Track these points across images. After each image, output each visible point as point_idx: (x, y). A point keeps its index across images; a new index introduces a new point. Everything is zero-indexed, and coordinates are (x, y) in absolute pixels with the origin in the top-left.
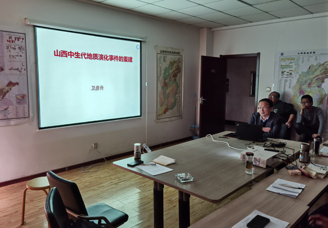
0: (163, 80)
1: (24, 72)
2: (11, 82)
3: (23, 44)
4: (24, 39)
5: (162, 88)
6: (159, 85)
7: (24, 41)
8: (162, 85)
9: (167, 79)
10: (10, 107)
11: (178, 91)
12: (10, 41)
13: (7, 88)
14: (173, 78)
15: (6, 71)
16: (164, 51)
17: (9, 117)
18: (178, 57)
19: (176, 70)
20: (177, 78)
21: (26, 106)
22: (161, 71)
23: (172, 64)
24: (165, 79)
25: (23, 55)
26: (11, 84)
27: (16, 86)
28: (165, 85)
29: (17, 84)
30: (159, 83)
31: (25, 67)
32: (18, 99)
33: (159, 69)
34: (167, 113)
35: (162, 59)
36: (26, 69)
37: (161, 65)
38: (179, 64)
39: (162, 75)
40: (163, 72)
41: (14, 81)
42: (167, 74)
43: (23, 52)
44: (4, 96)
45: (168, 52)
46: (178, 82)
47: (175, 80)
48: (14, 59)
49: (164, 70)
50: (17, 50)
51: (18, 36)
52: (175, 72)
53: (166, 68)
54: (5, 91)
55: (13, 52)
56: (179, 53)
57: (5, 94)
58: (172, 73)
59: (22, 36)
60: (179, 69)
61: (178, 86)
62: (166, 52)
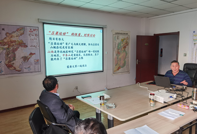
0: (117, 50)
1: (38, 47)
2: (31, 53)
3: (37, 33)
4: (38, 30)
5: (117, 55)
6: (114, 53)
7: (38, 31)
8: (117, 53)
9: (119, 49)
10: (31, 67)
11: (127, 56)
12: (30, 32)
13: (29, 56)
14: (123, 49)
15: (29, 47)
16: (117, 33)
17: (31, 71)
18: (127, 36)
19: (125, 44)
20: (126, 49)
21: (39, 65)
22: (115, 45)
23: (123, 40)
24: (118, 50)
26: (31, 54)
27: (34, 55)
28: (118, 53)
29: (35, 54)
30: (114, 52)
31: (38, 45)
32: (35, 62)
33: (114, 43)
34: (120, 70)
35: (116, 37)
36: (39, 46)
37: (115, 41)
38: (127, 40)
39: (116, 47)
40: (117, 45)
41: (33, 53)
42: (120, 46)
43: (37, 37)
44: (28, 60)
45: (120, 33)
46: (127, 51)
47: (125, 50)
48: (33, 41)
49: (118, 44)
50: (34, 36)
51: (35, 28)
52: (125, 45)
53: (119, 43)
54: (28, 58)
55: (32, 37)
56: (127, 34)
57: (29, 59)
58: (123, 46)
59: (37, 28)
60: (127, 44)
61: (127, 54)
62: (119, 33)
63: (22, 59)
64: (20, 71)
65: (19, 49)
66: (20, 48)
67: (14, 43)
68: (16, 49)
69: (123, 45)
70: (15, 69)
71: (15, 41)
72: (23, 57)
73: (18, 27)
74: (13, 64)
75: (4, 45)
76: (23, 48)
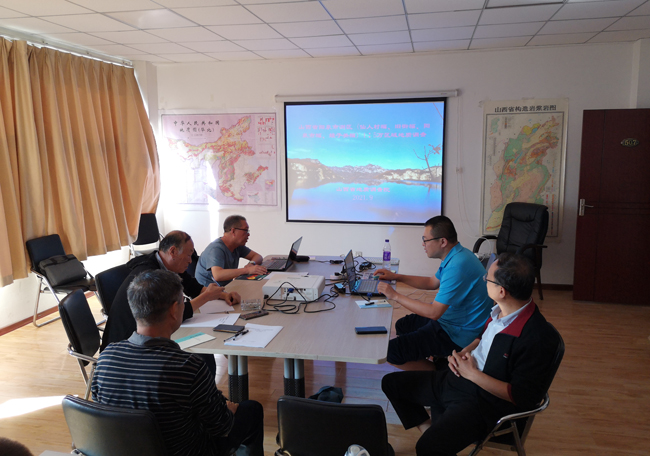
0: (503, 163)
1: (273, 155)
2: (261, 166)
3: (274, 125)
4: (275, 119)
5: (500, 177)
7: (274, 121)
8: (500, 172)
9: (512, 160)
10: (260, 194)
11: (549, 184)
12: (261, 123)
13: (257, 173)
14: (532, 160)
15: (257, 154)
16: (504, 109)
17: (260, 202)
18: (550, 115)
19: (541, 142)
20: (545, 158)
21: (275, 193)
22: (495, 146)
23: (529, 130)
24: (508, 161)
25: (273, 136)
26: (261, 168)
27: (265, 170)
28: (508, 172)
29: (267, 168)
30: (490, 170)
31: (274, 150)
32: (267, 184)
33: (490, 142)
35: (500, 124)
36: (276, 153)
37: (496, 134)
38: (553, 130)
39: (499, 154)
40: (501, 147)
41: (264, 166)
42: (514, 151)
43: (273, 132)
44: (255, 180)
45: (517, 109)
46: (549, 166)
47: (538, 163)
48: (264, 142)
49: (507, 145)
50: (268, 132)
51: (268, 116)
52: (539, 146)
53: (511, 139)
54: (256, 175)
55: (264, 135)
56: (553, 107)
57: (256, 178)
58: (528, 149)
59: (273, 116)
60: (551, 141)
61: (547, 175)
62: (511, 109)
63: (245, 178)
64: (240, 200)
65: (240, 159)
66: (242, 155)
67: (232, 148)
68: (236, 159)
69: (532, 147)
70: (233, 195)
71: (234, 144)
72: (246, 175)
73: (240, 117)
74: (231, 186)
75: (218, 151)
76: (246, 157)
